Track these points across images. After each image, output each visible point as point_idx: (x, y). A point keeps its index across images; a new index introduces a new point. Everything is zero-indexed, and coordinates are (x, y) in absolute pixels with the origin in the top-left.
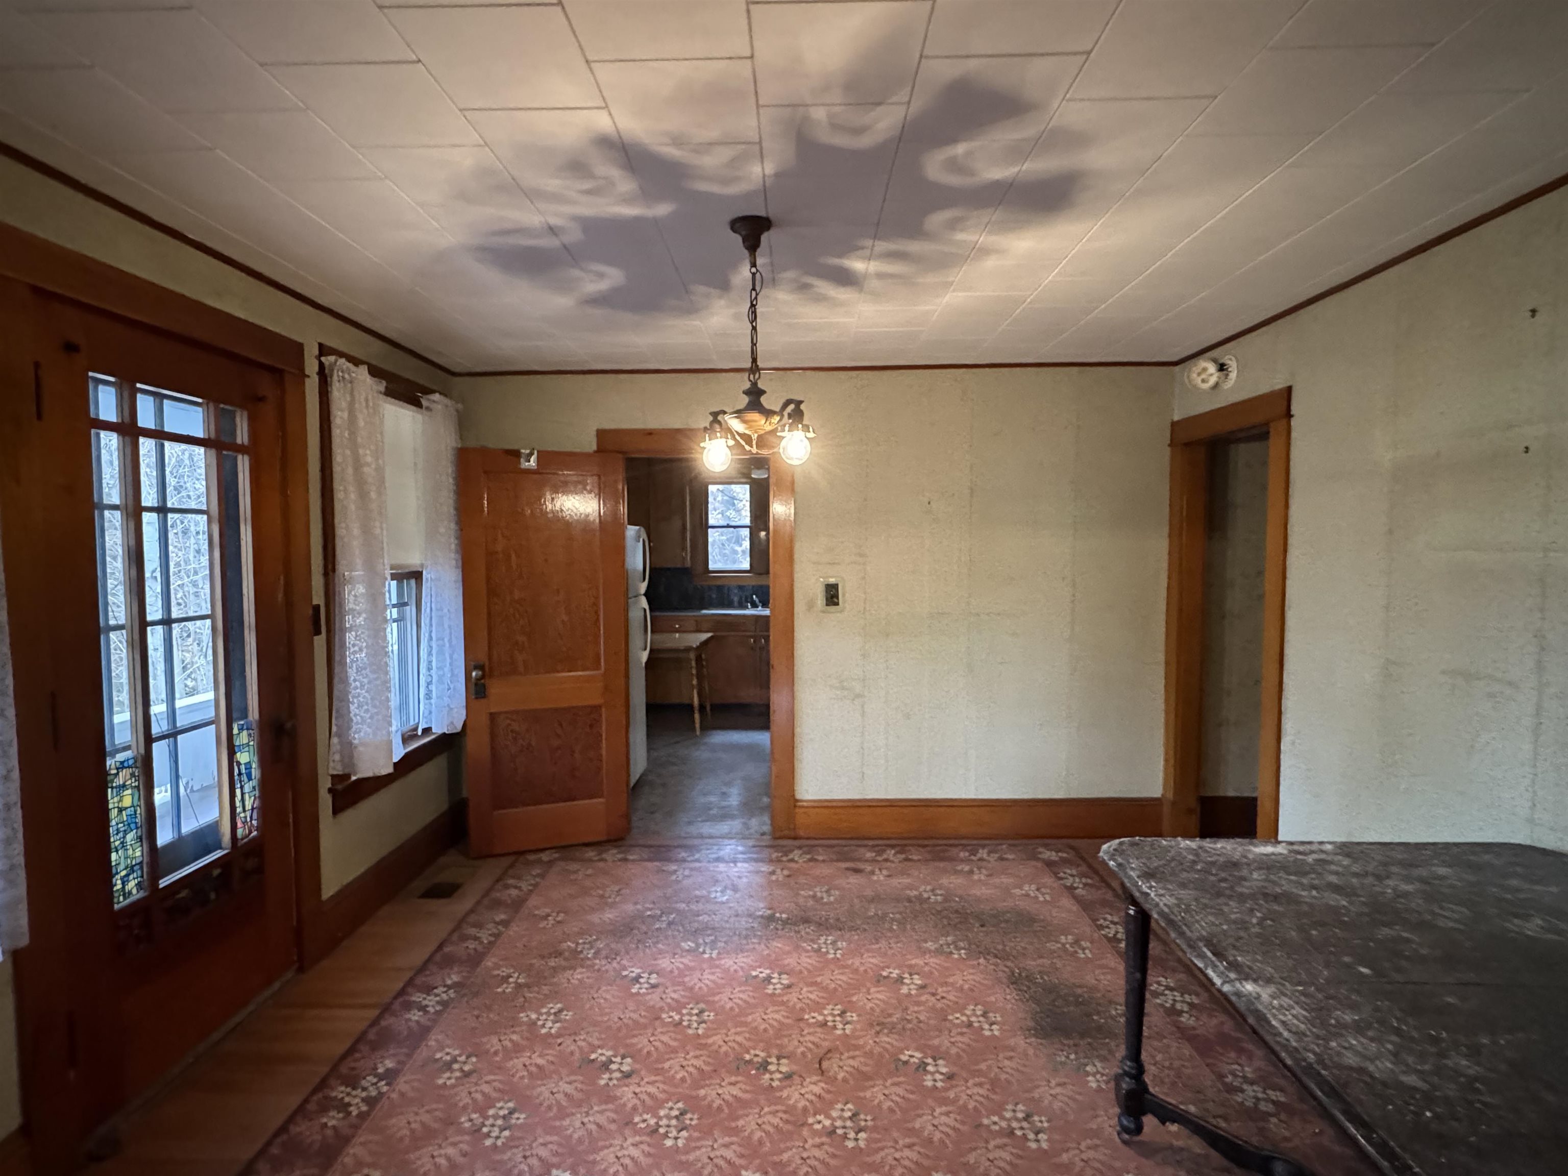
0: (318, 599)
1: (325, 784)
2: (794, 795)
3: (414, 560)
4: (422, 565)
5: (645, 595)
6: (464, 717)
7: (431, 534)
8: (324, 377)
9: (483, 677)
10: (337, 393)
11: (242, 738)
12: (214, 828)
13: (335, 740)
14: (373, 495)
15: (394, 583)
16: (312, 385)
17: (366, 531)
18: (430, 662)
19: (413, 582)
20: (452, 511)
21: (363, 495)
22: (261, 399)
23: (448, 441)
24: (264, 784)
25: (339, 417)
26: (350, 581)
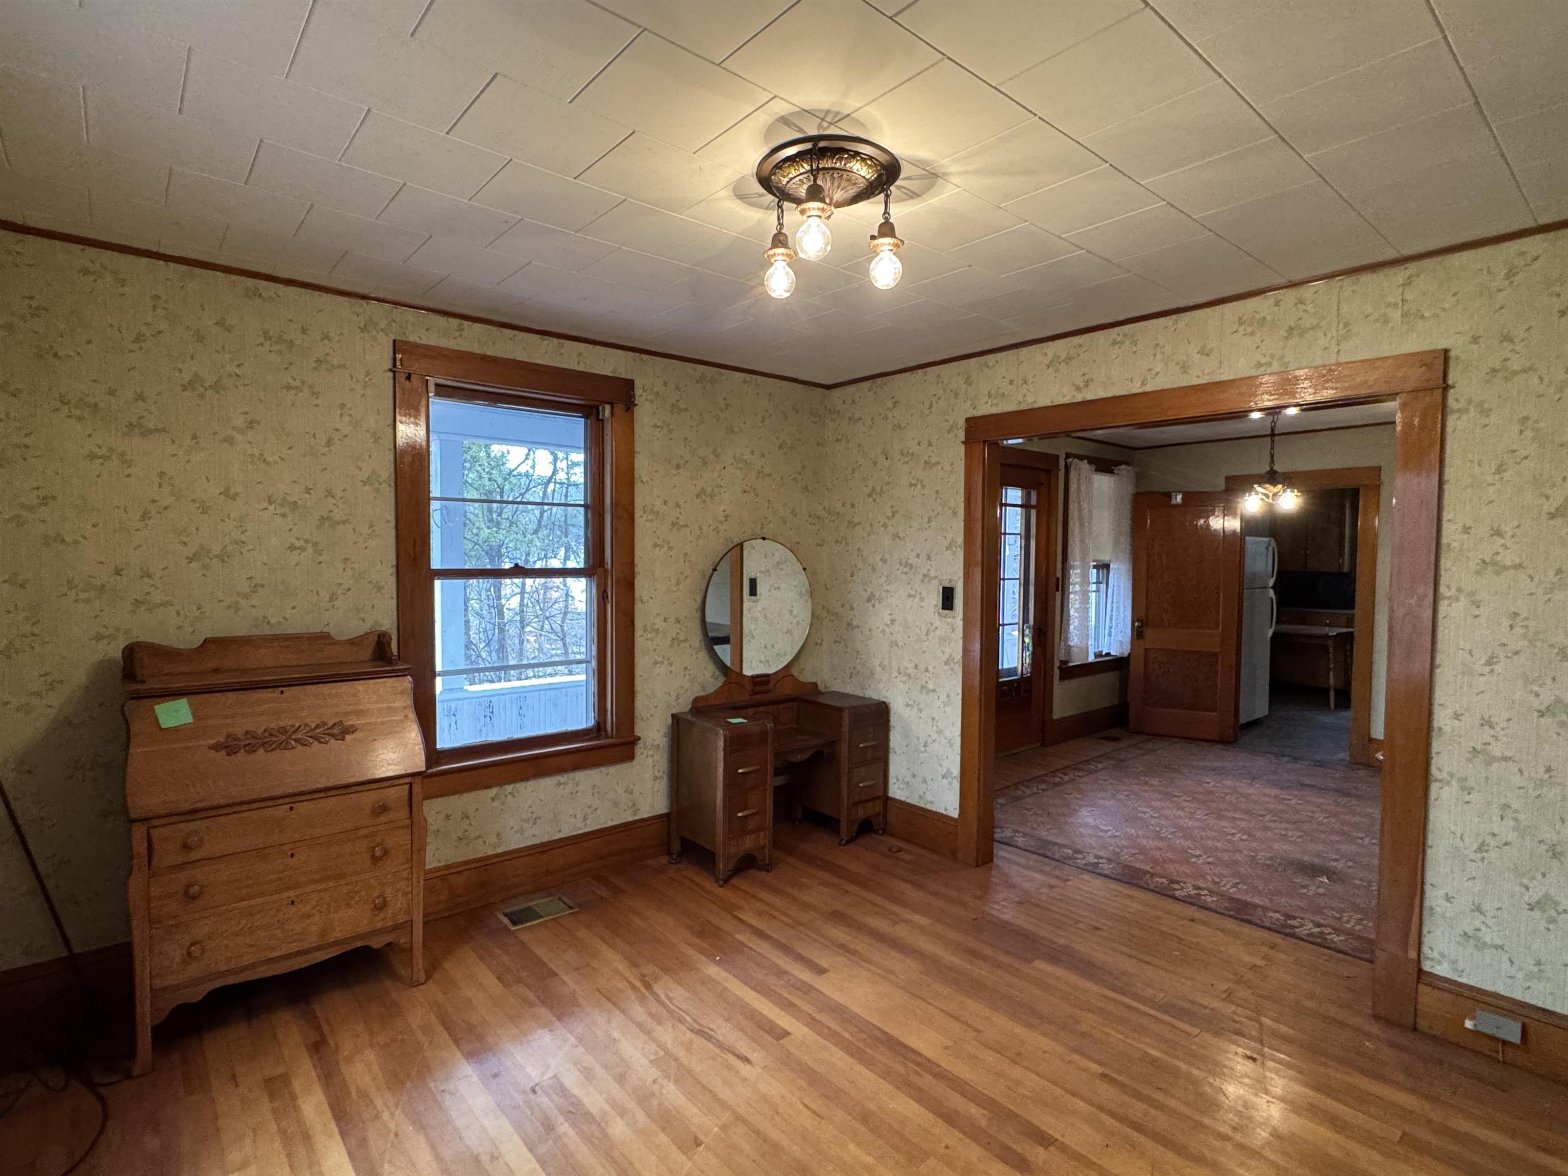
0: (1059, 575)
1: (1057, 664)
2: (1369, 735)
3: (1106, 557)
4: (1110, 561)
5: (1274, 587)
6: (1129, 651)
7: (1116, 542)
8: (1067, 468)
9: (1141, 627)
10: (1073, 476)
11: (1027, 632)
12: (1015, 669)
13: (1062, 643)
14: (1086, 524)
15: (1095, 571)
16: (1062, 474)
17: (1082, 541)
18: (1112, 616)
19: (1105, 571)
20: (1128, 529)
21: (1082, 525)
22: (1042, 484)
23: (1129, 489)
24: (1034, 653)
25: (1073, 487)
26: (1073, 567)
